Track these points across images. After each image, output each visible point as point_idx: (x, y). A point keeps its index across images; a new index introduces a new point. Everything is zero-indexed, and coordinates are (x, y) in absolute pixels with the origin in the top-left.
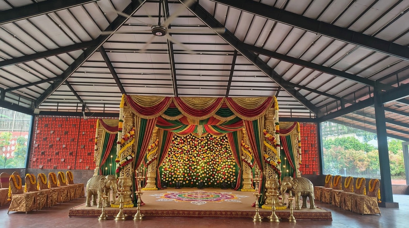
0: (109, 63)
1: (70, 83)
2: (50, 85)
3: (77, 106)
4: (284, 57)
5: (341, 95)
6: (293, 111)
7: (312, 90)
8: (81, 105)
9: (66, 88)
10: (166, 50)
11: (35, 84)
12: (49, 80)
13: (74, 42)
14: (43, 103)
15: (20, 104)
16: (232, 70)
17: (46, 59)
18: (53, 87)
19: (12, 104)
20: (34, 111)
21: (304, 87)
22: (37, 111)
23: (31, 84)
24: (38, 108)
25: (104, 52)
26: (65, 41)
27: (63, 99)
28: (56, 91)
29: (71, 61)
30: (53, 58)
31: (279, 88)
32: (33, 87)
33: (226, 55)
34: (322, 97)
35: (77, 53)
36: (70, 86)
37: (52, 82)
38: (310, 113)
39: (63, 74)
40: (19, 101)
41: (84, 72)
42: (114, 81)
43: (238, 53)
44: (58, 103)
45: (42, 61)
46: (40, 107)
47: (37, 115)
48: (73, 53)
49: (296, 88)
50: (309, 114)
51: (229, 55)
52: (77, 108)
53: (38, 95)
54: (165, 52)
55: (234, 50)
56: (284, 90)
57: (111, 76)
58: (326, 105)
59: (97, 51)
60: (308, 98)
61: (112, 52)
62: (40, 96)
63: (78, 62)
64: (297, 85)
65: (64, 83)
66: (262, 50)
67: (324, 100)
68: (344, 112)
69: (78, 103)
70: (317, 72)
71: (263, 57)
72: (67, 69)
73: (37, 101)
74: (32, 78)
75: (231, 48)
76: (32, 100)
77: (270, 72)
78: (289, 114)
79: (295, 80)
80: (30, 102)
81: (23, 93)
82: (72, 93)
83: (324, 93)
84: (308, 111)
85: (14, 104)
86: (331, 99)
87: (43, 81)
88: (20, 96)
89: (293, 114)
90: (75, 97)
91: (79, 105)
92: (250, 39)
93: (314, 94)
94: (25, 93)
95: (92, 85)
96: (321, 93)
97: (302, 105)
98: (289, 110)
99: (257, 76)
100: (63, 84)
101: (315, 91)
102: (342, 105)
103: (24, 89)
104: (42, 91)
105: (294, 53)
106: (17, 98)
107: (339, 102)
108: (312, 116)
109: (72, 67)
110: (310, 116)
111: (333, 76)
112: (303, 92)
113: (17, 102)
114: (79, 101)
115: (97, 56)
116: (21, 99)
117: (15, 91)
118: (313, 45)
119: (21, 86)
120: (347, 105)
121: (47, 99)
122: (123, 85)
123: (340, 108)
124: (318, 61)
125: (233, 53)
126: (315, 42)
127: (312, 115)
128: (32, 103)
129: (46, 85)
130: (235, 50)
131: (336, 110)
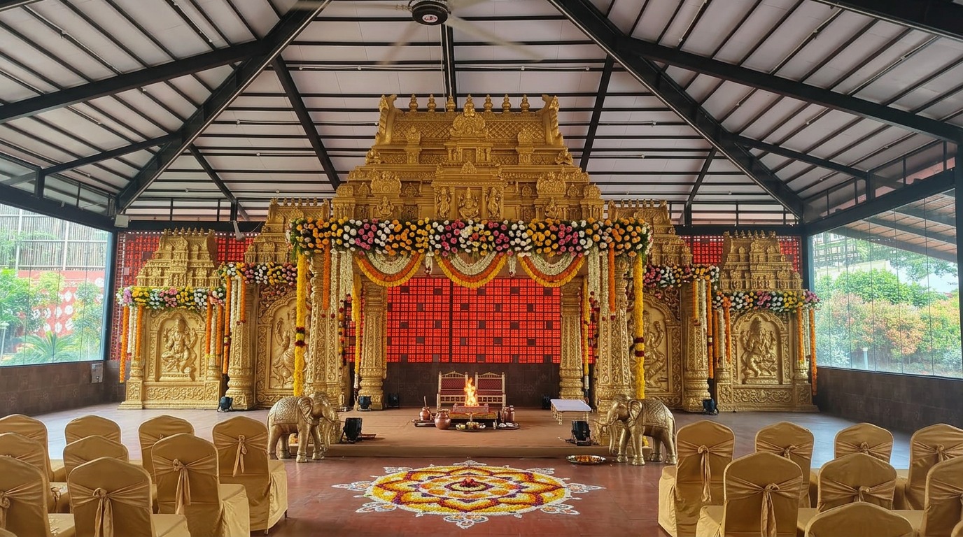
0: (296, 97)
1: (200, 151)
2: (152, 156)
3: (219, 208)
4: (734, 72)
5: (867, 166)
6: (741, 207)
7: (793, 156)
8: (228, 204)
9: (193, 162)
10: (438, 62)
11: (116, 153)
12: (148, 142)
13: (211, 44)
14: (137, 200)
15: (82, 204)
16: (598, 109)
17: (141, 90)
18: (159, 162)
19: (63, 205)
20: (114, 221)
21: (776, 148)
22: (122, 221)
23: (106, 154)
24: (124, 214)
25: (285, 69)
26: (188, 44)
27: (184, 191)
28: (167, 170)
29: (203, 95)
30: (160, 89)
31: (712, 150)
32: (111, 163)
33: (585, 70)
34: (821, 172)
35: (218, 74)
36: (200, 158)
37: (156, 148)
38: (784, 213)
39: (183, 128)
40: (78, 197)
41: (235, 123)
42: (307, 143)
43: (615, 65)
44: (172, 199)
45: (132, 95)
46: (129, 211)
47: (122, 230)
48: (207, 74)
49: (755, 152)
50: (780, 216)
51: (591, 70)
52: (218, 212)
53: (123, 182)
54: (435, 66)
55: (604, 56)
56: (725, 158)
57: (301, 130)
58: (827, 192)
59: (267, 68)
60: (782, 175)
61: (304, 69)
62: (129, 185)
63: (220, 97)
64: (758, 143)
65: (187, 151)
66: (678, 55)
67: (824, 180)
68: (871, 207)
69: (219, 200)
70: (815, 108)
71: (677, 73)
72: (193, 116)
73: (122, 197)
74: (109, 141)
75: (598, 51)
76: (109, 195)
77: (692, 110)
78: (733, 216)
79: (754, 131)
80: (105, 201)
81: (87, 176)
82: (206, 176)
83: (826, 163)
84: (780, 208)
85: (66, 205)
86: (842, 177)
87: (135, 146)
88: (81, 185)
89: (741, 216)
90: (214, 186)
91: (223, 204)
92: (648, 28)
93: (799, 165)
94: (92, 177)
95: (255, 155)
96: (817, 162)
97: (767, 194)
98: (733, 207)
99: (658, 124)
100: (183, 154)
101: (803, 156)
102: (869, 190)
103: (89, 168)
104: (132, 172)
105: (761, 61)
106: (74, 189)
107: (862, 183)
108: (790, 221)
109: (207, 110)
110: (785, 220)
111: (857, 116)
112: (771, 160)
113: (73, 201)
114: (222, 195)
115: (268, 81)
116: (84, 193)
117: (68, 173)
118: (814, 36)
119: (83, 160)
120: (881, 191)
121: (146, 190)
122: (329, 153)
123: (862, 198)
124: (820, 79)
125: (602, 65)
126: (820, 30)
127: (790, 216)
128: (109, 201)
129: (141, 157)
130: (609, 56)
131: (852, 203)
